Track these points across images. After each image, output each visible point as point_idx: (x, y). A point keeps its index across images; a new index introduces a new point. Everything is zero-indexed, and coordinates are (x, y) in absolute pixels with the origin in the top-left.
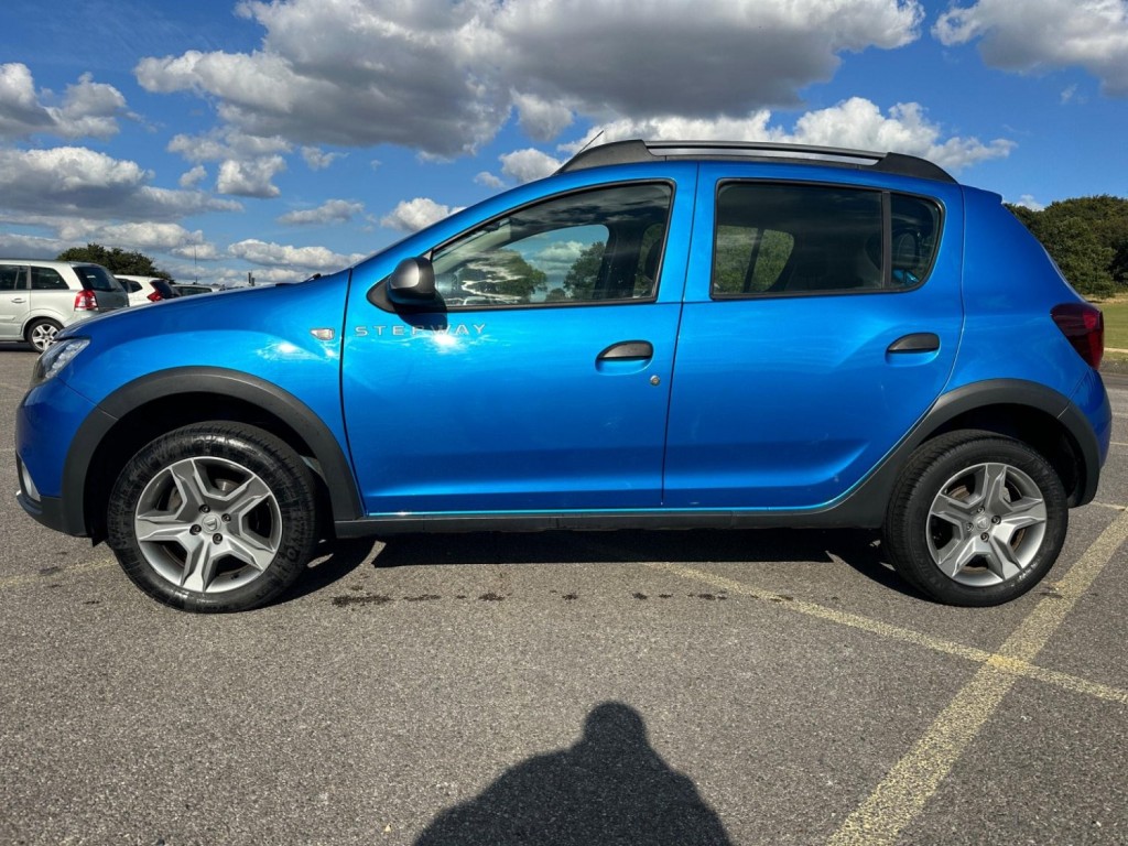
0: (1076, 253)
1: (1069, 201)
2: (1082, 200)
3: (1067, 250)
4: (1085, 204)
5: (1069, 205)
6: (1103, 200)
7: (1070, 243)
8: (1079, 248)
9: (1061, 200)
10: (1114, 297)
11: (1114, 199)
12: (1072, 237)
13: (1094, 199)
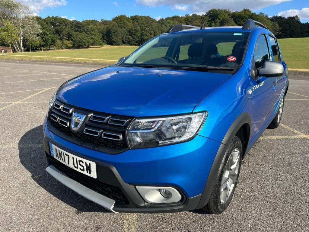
0: (94, 35)
1: (86, 20)
2: (89, 20)
3: (92, 34)
4: (90, 21)
5: (87, 21)
6: (94, 21)
7: (92, 32)
8: (94, 33)
9: (85, 20)
10: (103, 46)
11: (97, 21)
12: (92, 30)
13: (92, 20)
